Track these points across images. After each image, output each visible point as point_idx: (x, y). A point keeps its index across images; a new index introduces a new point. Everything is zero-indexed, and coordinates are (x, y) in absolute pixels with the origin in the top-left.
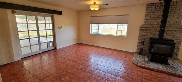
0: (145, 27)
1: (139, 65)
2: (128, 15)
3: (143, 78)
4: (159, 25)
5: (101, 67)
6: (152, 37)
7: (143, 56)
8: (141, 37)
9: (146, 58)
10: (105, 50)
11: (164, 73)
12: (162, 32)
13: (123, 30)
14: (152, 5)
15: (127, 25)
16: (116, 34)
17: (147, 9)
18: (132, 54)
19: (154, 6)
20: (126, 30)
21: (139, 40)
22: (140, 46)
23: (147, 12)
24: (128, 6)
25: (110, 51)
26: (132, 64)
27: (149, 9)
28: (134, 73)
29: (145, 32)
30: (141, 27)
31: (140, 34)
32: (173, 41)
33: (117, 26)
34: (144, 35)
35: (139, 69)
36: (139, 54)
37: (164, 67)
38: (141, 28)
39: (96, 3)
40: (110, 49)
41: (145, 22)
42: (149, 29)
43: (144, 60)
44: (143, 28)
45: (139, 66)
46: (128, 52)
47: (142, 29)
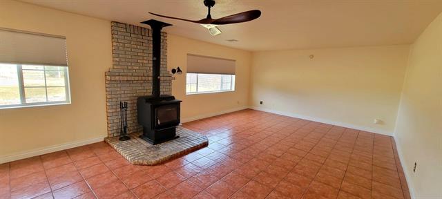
0: (117, 74)
2: (65, 38)
8: (114, 100)
9: (142, 141)
12: (156, 83)
14: (123, 26)
19: (128, 31)
27: (119, 33)
29: (119, 85)
30: (107, 74)
34: (118, 93)
35: (151, 169)
36: (121, 139)
38: (109, 78)
43: (144, 147)
47: (112, 79)
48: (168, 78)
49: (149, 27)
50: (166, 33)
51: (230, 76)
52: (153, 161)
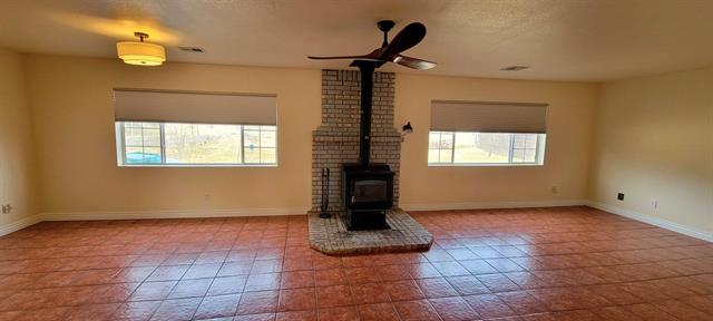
0: (324, 134)
1: (330, 248)
2: (275, 96)
3: (348, 284)
4: (357, 129)
5: (205, 302)
6: (345, 161)
7: (333, 221)
8: (319, 165)
9: (340, 223)
10: (202, 229)
11: (385, 251)
12: (365, 146)
13: (263, 146)
14: (335, 73)
15: (274, 128)
16: (240, 162)
17: (325, 83)
18: (303, 219)
19: (340, 78)
20: (273, 143)
21: (315, 174)
22: (320, 192)
23: (325, 93)
24: (269, 67)
25: (227, 228)
26: (310, 254)
27: (330, 83)
28: (323, 278)
29: (326, 148)
30: (316, 134)
31: (315, 156)
32: (388, 167)
33: (242, 131)
34: (325, 157)
35: (333, 260)
36: (321, 216)
37: (382, 236)
38: (317, 139)
39: (147, 36)
40: (225, 220)
41: (325, 120)
42: (336, 139)
43: (335, 230)
44: (322, 139)
45: (329, 254)
46: (290, 218)
47: (320, 140)
48: (396, 140)
49: (357, 68)
50: (393, 74)
51: (536, 135)
52: (329, 249)
